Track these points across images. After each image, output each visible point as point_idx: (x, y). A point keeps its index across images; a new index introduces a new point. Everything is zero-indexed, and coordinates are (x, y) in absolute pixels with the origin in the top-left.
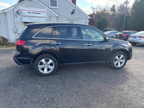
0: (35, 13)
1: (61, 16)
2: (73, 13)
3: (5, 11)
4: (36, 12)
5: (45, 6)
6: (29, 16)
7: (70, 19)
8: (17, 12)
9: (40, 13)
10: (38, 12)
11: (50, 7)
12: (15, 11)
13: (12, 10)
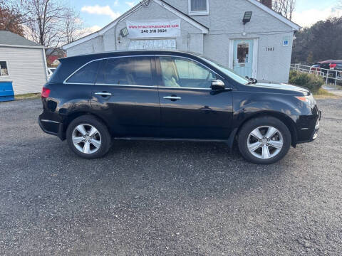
0: (155, 31)
1: (216, 33)
2: (245, 21)
3: (101, 34)
4: (157, 29)
5: (177, 14)
6: (144, 39)
7: (239, 36)
8: (121, 33)
9: (167, 29)
10: (162, 29)
11: (190, 13)
12: (118, 31)
13: (113, 30)
